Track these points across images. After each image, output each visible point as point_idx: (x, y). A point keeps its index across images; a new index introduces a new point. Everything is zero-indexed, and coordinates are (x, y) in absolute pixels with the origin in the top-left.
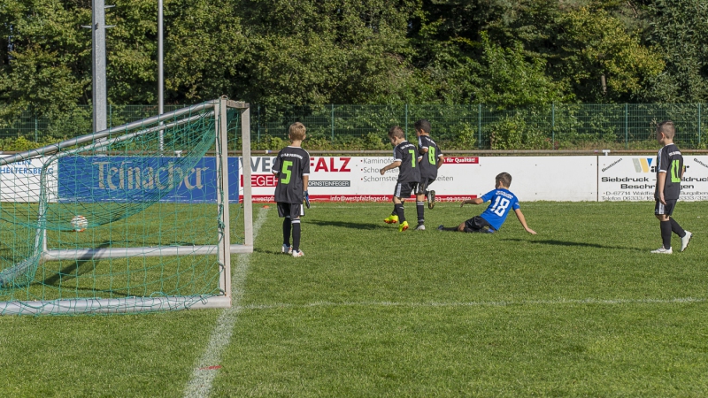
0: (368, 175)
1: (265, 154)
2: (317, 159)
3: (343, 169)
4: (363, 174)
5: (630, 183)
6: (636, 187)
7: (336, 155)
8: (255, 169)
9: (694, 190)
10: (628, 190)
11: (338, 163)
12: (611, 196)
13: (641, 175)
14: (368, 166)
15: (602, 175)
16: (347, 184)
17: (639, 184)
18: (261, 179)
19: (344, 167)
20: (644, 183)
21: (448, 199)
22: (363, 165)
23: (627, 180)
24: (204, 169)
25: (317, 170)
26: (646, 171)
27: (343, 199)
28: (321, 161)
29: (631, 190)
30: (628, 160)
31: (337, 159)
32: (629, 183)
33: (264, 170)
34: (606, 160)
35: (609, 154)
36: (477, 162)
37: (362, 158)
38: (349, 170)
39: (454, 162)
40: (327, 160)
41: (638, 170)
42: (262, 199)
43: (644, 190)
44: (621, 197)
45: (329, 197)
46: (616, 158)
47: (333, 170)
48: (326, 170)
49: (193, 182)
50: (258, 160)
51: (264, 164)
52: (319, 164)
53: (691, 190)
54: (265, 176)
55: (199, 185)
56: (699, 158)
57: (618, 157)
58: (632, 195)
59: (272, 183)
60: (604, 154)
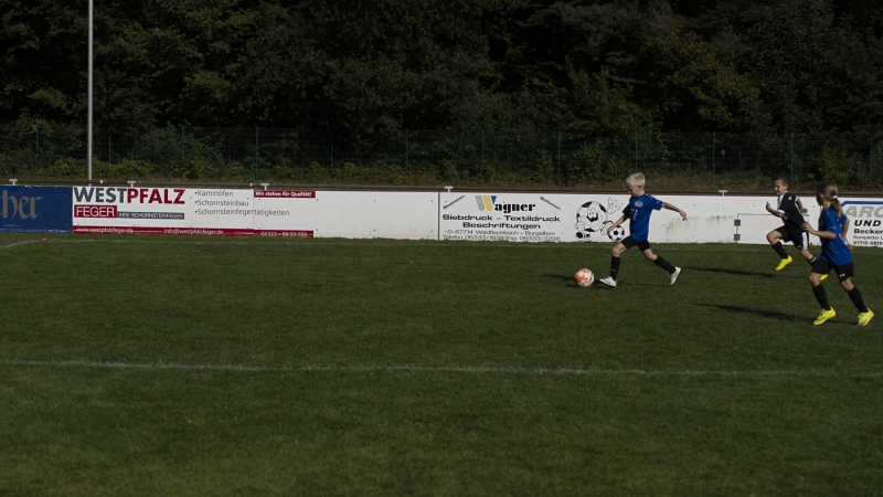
0: (203, 208)
1: (99, 184)
2: (151, 190)
3: (177, 201)
4: (196, 207)
5: (473, 221)
6: (479, 226)
7: (171, 186)
8: (88, 199)
9: (541, 230)
10: (470, 229)
11: (172, 195)
12: (452, 235)
13: (485, 213)
14: (203, 198)
15: (443, 212)
16: (181, 216)
17: (482, 222)
18: (94, 210)
19: (178, 198)
20: (487, 222)
21: (284, 234)
22: (197, 197)
23: (470, 218)
24: (39, 198)
25: (150, 202)
26: (490, 209)
27: (176, 232)
28: (156, 192)
29: (474, 229)
30: (470, 197)
31: (171, 191)
32: (471, 222)
33: (98, 200)
34: (448, 196)
35: (452, 191)
36: (313, 196)
37: (196, 190)
38: (183, 202)
39: (290, 196)
40: (161, 191)
41: (481, 207)
42: (95, 230)
43: (488, 229)
44: (463, 236)
45: (162, 229)
46: (459, 195)
47: (167, 201)
48: (160, 202)
49: (27, 210)
50: (92, 190)
51: (98, 195)
52: (153, 195)
53: (537, 230)
54: (98, 207)
55: (34, 216)
56: (546, 196)
57: (460, 194)
58: (474, 233)
59: (105, 214)
60: (446, 191)
